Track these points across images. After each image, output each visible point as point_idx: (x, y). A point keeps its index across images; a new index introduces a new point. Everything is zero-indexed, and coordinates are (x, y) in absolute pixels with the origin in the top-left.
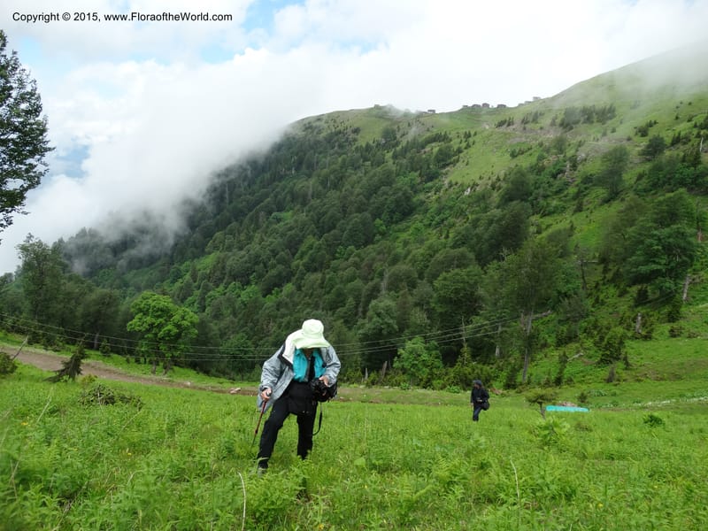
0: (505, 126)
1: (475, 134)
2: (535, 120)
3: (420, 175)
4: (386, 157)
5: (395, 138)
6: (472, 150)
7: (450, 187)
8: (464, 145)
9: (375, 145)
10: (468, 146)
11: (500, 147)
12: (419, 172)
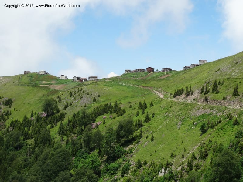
0: (184, 95)
1: (152, 105)
2: (215, 89)
3: (99, 153)
4: (51, 133)
5: (58, 111)
6: (153, 123)
7: (139, 166)
8: (142, 118)
9: (34, 118)
10: (148, 119)
11: (184, 120)
12: (97, 151)
